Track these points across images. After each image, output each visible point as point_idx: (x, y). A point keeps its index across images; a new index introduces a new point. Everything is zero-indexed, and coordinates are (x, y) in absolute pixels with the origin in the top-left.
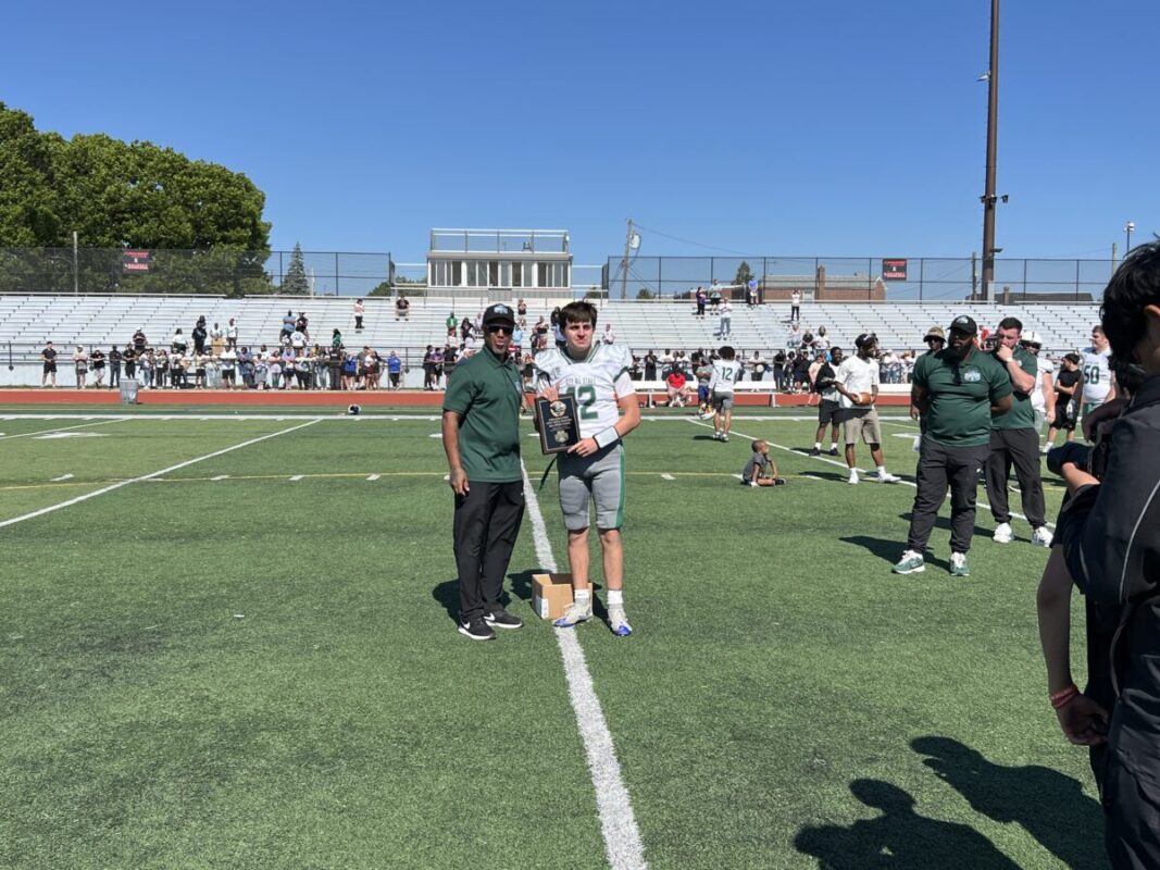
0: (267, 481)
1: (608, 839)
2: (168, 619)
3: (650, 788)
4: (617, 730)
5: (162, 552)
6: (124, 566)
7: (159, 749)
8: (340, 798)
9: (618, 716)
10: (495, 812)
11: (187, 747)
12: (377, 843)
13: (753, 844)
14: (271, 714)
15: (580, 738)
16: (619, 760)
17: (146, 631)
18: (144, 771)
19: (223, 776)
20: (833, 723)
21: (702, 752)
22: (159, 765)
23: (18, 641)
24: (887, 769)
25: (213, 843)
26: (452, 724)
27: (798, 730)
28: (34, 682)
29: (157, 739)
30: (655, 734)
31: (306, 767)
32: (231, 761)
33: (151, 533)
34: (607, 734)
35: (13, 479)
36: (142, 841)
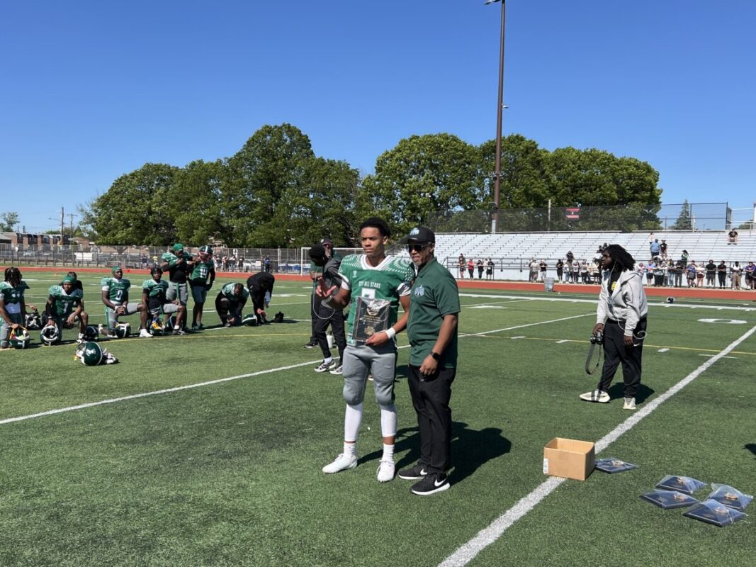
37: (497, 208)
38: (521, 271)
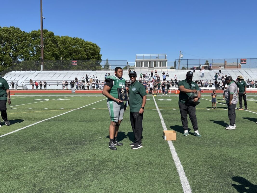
0: (103, 109)
1: (183, 188)
2: (86, 138)
3: (192, 177)
4: (183, 165)
5: (83, 124)
6: (76, 127)
7: (87, 165)
8: (125, 176)
9: (184, 162)
10: (158, 181)
11: (92, 165)
12: (133, 186)
13: (216, 191)
14: (109, 158)
15: (175, 166)
16: (185, 171)
17: (82, 141)
18: (84, 169)
19: (100, 171)
20: (233, 165)
21: (203, 170)
22: (87, 168)
23: (57, 142)
24: (246, 175)
25: (100, 185)
26: (147, 162)
27: (225, 166)
28: (61, 150)
29: (86, 163)
30: (192, 166)
31: (117, 170)
32: (102, 168)
33: (81, 120)
34: (181, 165)
35: (52, 109)
36: (85, 184)
37: (43, 60)
38: (57, 86)
